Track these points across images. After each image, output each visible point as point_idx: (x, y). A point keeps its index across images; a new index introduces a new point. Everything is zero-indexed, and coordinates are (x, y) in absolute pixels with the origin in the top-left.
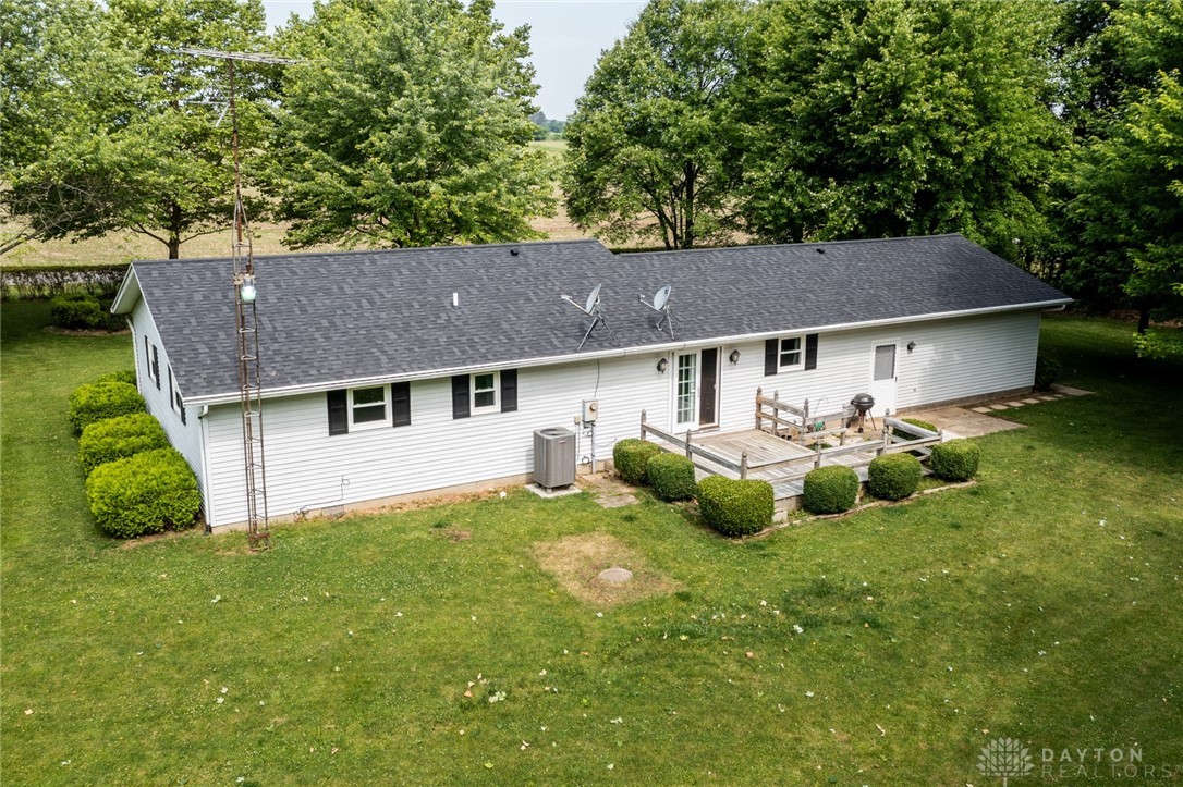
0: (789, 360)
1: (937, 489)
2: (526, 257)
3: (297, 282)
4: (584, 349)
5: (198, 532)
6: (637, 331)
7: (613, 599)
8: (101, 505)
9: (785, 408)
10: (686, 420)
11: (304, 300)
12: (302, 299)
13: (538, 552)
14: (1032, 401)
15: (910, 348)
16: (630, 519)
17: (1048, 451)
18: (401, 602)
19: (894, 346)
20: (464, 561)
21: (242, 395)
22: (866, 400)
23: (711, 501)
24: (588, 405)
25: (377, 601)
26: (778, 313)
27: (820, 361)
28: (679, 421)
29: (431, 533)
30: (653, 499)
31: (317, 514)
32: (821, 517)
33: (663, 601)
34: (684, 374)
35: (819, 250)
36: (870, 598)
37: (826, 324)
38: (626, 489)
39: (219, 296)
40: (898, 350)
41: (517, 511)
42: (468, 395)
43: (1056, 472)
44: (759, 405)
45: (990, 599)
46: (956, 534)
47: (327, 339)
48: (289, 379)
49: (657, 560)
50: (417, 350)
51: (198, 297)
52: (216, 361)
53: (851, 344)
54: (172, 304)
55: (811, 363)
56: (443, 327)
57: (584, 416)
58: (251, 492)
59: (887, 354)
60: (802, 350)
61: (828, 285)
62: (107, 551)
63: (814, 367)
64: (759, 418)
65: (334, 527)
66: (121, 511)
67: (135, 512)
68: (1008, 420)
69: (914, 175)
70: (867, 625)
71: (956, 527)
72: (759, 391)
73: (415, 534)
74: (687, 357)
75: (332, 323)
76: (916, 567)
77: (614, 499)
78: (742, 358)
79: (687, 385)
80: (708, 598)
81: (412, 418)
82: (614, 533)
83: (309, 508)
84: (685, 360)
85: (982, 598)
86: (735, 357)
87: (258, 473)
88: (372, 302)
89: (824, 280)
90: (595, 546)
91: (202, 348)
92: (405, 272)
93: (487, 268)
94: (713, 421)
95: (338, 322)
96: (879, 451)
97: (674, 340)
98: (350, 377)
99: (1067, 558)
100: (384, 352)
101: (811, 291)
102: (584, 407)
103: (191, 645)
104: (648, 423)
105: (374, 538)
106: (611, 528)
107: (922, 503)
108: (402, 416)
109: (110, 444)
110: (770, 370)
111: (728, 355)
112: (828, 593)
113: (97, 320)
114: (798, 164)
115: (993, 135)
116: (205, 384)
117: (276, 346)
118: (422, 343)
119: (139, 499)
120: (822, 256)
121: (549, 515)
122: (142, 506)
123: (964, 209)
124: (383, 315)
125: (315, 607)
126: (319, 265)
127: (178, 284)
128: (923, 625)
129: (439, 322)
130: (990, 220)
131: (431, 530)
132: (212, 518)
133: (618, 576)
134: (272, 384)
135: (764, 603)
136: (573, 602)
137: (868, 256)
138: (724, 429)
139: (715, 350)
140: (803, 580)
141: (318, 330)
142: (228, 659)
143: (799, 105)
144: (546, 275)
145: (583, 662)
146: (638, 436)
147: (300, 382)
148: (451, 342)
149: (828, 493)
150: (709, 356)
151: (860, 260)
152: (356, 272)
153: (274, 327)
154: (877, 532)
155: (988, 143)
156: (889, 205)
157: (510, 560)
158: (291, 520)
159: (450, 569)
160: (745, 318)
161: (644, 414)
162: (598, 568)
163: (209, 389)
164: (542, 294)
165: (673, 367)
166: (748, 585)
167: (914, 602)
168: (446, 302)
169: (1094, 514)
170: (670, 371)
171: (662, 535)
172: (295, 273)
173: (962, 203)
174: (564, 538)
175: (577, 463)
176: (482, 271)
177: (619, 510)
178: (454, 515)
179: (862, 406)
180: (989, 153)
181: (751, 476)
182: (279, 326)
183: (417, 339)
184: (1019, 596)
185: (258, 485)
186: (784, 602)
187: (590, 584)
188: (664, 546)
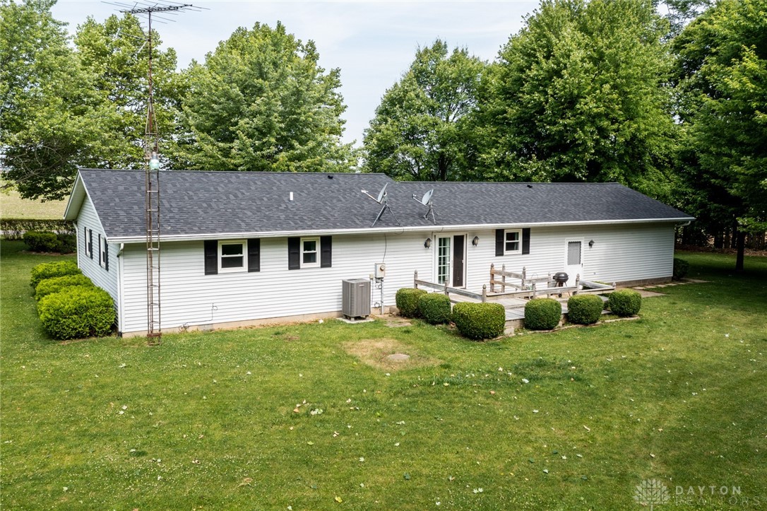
0: (511, 247)
1: (614, 320)
2: (338, 179)
3: (187, 184)
4: (376, 226)
5: (113, 337)
6: (411, 219)
7: (397, 368)
8: (47, 315)
9: (510, 275)
10: (444, 281)
13: (345, 346)
14: (672, 285)
15: (590, 244)
16: (407, 332)
17: (687, 304)
18: (250, 368)
19: (580, 242)
20: (294, 350)
21: (147, 238)
22: (563, 275)
23: (462, 315)
24: (379, 267)
25: (234, 367)
26: (504, 215)
27: (532, 249)
28: (440, 282)
29: (272, 337)
30: (423, 324)
31: (195, 329)
32: (537, 331)
33: (431, 369)
34: (442, 251)
35: (528, 186)
36: (574, 368)
37: (535, 222)
38: (403, 320)
39: (135, 188)
40: (583, 245)
41: (331, 329)
42: (298, 254)
43: (692, 314)
44: (492, 275)
45: (656, 369)
46: (629, 340)
47: (206, 213)
48: (179, 231)
49: (426, 350)
50: (265, 221)
51: (121, 188)
52: (131, 220)
53: (552, 239)
54: (104, 191)
55: (526, 250)
56: (282, 211)
57: (376, 274)
58: (150, 306)
59: (575, 247)
60: (520, 240)
61: (535, 203)
62: (50, 345)
63: (528, 253)
64: (492, 284)
65: (205, 335)
66: (61, 319)
67: (70, 320)
68: (657, 292)
69: (586, 150)
70: (572, 379)
71: (630, 337)
72: (492, 266)
73: (261, 338)
74: (445, 239)
75: (210, 206)
76: (604, 354)
77: (397, 324)
78: (479, 242)
79: (444, 258)
80: (462, 367)
81: (261, 267)
82: (396, 338)
83: (189, 324)
84: (443, 242)
85: (650, 368)
86: (476, 241)
87: (155, 290)
88: (236, 196)
89: (533, 201)
90: (383, 343)
91: (122, 213)
92: (259, 183)
93: (312, 184)
95: (214, 205)
96: (574, 293)
97: (435, 225)
98: (220, 232)
99: (706, 351)
100: (243, 221)
101: (525, 205)
102: (376, 268)
103: (103, 387)
104: (419, 279)
105: (233, 339)
106: (395, 336)
107: (604, 327)
108: (254, 265)
110: (499, 252)
111: (471, 240)
112: (545, 365)
113: (54, 245)
114: (512, 148)
115: (635, 126)
116: (122, 231)
117: (171, 215)
118: (269, 218)
119: (73, 311)
120: (531, 189)
121: (352, 330)
122: (75, 316)
124: (243, 203)
125: (191, 370)
126: (202, 177)
127: (108, 181)
128: (612, 380)
129: (280, 208)
130: (636, 182)
132: (122, 327)
133: (400, 357)
134: (168, 233)
135: (501, 369)
136: (368, 368)
137: (561, 191)
139: (462, 237)
140: (527, 359)
141: (199, 208)
142: (129, 393)
143: (512, 112)
145: (377, 396)
146: (412, 286)
147: (186, 233)
148: (287, 218)
149: (542, 314)
150: (459, 241)
151: (555, 192)
152: (226, 181)
153: (171, 205)
154: (575, 339)
156: (571, 171)
157: (325, 350)
158: (177, 331)
159: (284, 353)
160: (481, 216)
161: (416, 273)
162: (387, 354)
163: (125, 234)
164: (348, 198)
165: (435, 245)
166: (488, 361)
167: (604, 370)
168: (285, 199)
169: (721, 332)
170: (433, 247)
171: (430, 340)
172: (185, 180)
173: (618, 170)
174: (363, 340)
175: (371, 306)
176: (309, 185)
177: (400, 328)
178: (289, 330)
179: (559, 279)
180: (634, 137)
181: (490, 301)
183: (265, 216)
184: (676, 368)
185: (155, 300)
186: (515, 369)
187: (381, 361)
188: (431, 345)
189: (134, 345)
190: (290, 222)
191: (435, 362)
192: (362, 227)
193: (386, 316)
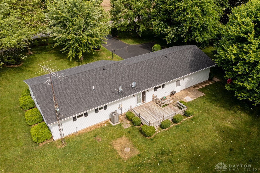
0: (159, 87)
1: (185, 119)
2: (106, 70)
3: (62, 87)
5: (52, 140)
6: (129, 90)
7: (127, 157)
9: (158, 99)
10: (139, 102)
11: (65, 92)
12: (64, 92)
13: (113, 144)
16: (129, 132)
18: (91, 160)
20: (101, 148)
21: (58, 122)
24: (120, 105)
25: (87, 160)
27: (165, 87)
28: (138, 103)
29: (94, 139)
30: (133, 125)
32: (164, 130)
33: (135, 157)
35: (166, 57)
36: (171, 154)
37: (166, 81)
38: (128, 122)
40: (181, 80)
41: (109, 130)
43: (208, 111)
44: (153, 97)
45: (191, 153)
46: (188, 133)
47: (71, 103)
48: (66, 116)
50: (88, 103)
51: (44, 95)
52: (51, 113)
54: (40, 97)
55: (163, 87)
56: (92, 96)
57: (120, 107)
58: (61, 133)
59: (179, 81)
61: (167, 69)
64: (153, 99)
65: (76, 137)
68: (202, 92)
70: (170, 162)
71: (188, 131)
72: (153, 94)
73: (91, 139)
75: (71, 98)
76: (180, 144)
77: (126, 125)
80: (143, 156)
81: (88, 115)
82: (127, 137)
83: (71, 133)
85: (190, 153)
86: (148, 91)
88: (78, 90)
89: (166, 67)
90: (123, 141)
91: (48, 110)
92: (83, 80)
93: (99, 75)
94: (144, 101)
97: (136, 92)
98: (77, 114)
99: (206, 140)
100: (82, 105)
101: (164, 71)
105: (84, 141)
106: (126, 135)
107: (182, 123)
108: (86, 116)
110: (155, 90)
112: (164, 153)
116: (51, 120)
118: (88, 101)
120: (166, 59)
121: (115, 132)
123: (198, 34)
124: (80, 94)
125: (77, 163)
127: (40, 91)
129: (91, 94)
131: (94, 138)
132: (54, 138)
133: (128, 150)
134: (63, 118)
135: (153, 157)
136: (120, 158)
137: (176, 57)
138: (146, 102)
140: (160, 149)
141: (69, 101)
144: (110, 75)
147: (68, 117)
148: (94, 100)
150: (143, 93)
151: (174, 58)
152: (73, 81)
153: (60, 101)
154: (173, 133)
157: (109, 146)
158: (68, 136)
159: (99, 150)
160: (150, 82)
161: (131, 106)
162: (124, 148)
164: (110, 82)
165: (136, 95)
166: (150, 151)
167: (179, 154)
168: (92, 87)
169: (213, 126)
171: (135, 137)
172: (61, 83)
174: (118, 139)
176: (98, 76)
177: (127, 129)
178: (98, 133)
179: (173, 93)
181: (151, 125)
182: (61, 101)
186: (156, 156)
187: (123, 153)
188: (136, 140)
189: (59, 146)
190: (95, 102)
191: (137, 152)
192: (115, 100)
193: (123, 117)
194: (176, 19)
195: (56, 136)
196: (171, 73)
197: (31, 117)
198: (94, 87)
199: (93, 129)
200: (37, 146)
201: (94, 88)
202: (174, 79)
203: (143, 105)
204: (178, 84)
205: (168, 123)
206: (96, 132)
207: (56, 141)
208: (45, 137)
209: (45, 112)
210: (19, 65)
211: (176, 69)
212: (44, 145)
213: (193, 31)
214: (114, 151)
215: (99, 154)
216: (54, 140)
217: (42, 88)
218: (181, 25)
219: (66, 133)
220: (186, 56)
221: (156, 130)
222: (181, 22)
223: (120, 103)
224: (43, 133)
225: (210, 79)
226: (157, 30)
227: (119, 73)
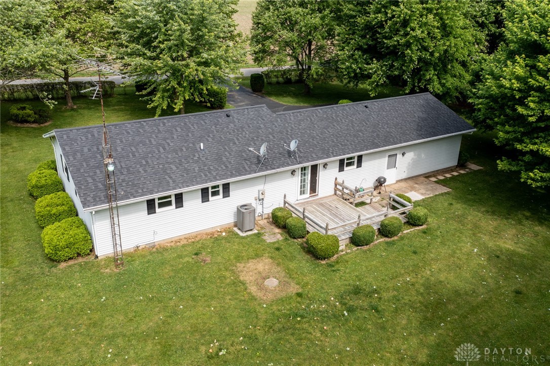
0: (349, 164)
1: (409, 231)
2: (233, 117)
3: (130, 139)
4: (259, 171)
5: (92, 258)
6: (283, 159)
7: (270, 296)
8: (49, 250)
9: (347, 189)
10: (304, 193)
11: (134, 149)
12: (133, 148)
13: (239, 269)
14: (455, 174)
15: (403, 154)
16: (278, 249)
17: (458, 206)
18: (182, 299)
19: (396, 154)
20: (208, 276)
21: (109, 205)
22: (382, 180)
24: (261, 192)
25: (171, 299)
26: (345, 145)
27: (363, 164)
28: (301, 194)
29: (193, 259)
30: (288, 237)
31: (144, 247)
32: (359, 248)
33: (291, 298)
34: (303, 175)
35: (365, 106)
36: (376, 295)
37: (367, 150)
38: (277, 230)
39: (95, 149)
40: (398, 155)
41: (230, 244)
42: (208, 192)
43: (460, 219)
44: (336, 185)
45: (425, 295)
46: (414, 257)
47: (145, 171)
48: (130, 196)
49: (289, 273)
50: (185, 175)
51: (86, 150)
52: (96, 187)
54: (74, 154)
55: (359, 165)
56: (197, 162)
57: (259, 197)
58: (115, 245)
59: (393, 158)
60: (356, 160)
61: (368, 127)
62: (53, 269)
63: (361, 167)
64: (335, 191)
65: (151, 254)
68: (444, 186)
70: (373, 311)
71: (415, 253)
72: (336, 179)
73: (186, 259)
74: (305, 168)
75: (147, 162)
76: (396, 277)
77: (272, 236)
78: (329, 166)
79: (304, 179)
80: (309, 296)
81: (184, 205)
82: (271, 258)
83: (140, 245)
84: (304, 170)
85: (422, 294)
86: (326, 166)
88: (164, 149)
89: (366, 124)
90: (263, 265)
91: (90, 180)
92: (179, 130)
93: (216, 125)
94: (315, 193)
95: (150, 161)
96: (385, 216)
97: (299, 164)
98: (157, 193)
99: (458, 271)
100: (171, 178)
101: (361, 131)
102: (259, 193)
103: (95, 325)
104: (287, 200)
105: (169, 262)
106: (270, 255)
107: (402, 238)
108: (179, 204)
109: (49, 211)
110: (341, 169)
111: (323, 167)
112: (359, 292)
113: (33, 119)
114: (359, 48)
116: (93, 201)
117: (122, 177)
118: (187, 171)
120: (367, 110)
121: (244, 247)
123: (433, 75)
124: (170, 156)
125: (146, 303)
126: (139, 127)
129: (195, 158)
131: (193, 257)
132: (98, 252)
133: (272, 283)
134: (122, 199)
135: (332, 299)
136: (253, 298)
137: (388, 108)
138: (320, 196)
140: (349, 285)
142: (111, 332)
144: (242, 128)
145: (257, 332)
147: (135, 197)
148: (200, 170)
149: (362, 239)
150: (314, 168)
151: (384, 111)
153: (121, 166)
154: (382, 256)
155: (445, 48)
157: (228, 274)
158: (132, 250)
159: (202, 280)
160: (330, 148)
161: (285, 196)
162: (264, 279)
163: (94, 203)
164: (240, 139)
165: (298, 172)
166: (326, 287)
167: (394, 297)
168: (198, 146)
169: (473, 246)
170: (297, 174)
171: (292, 258)
172: (128, 133)
174: (250, 261)
176: (213, 127)
177: (274, 243)
178: (203, 247)
179: (380, 182)
181: (330, 233)
182: (123, 165)
184: (437, 293)
186: (341, 298)
187: (261, 287)
188: (292, 265)
189: (107, 269)
190: (202, 174)
191: (294, 289)
192: (250, 174)
193: (265, 221)
194: (389, 41)
195: (103, 247)
196: (378, 135)
197: (48, 208)
198: (202, 144)
199: (193, 240)
200: (53, 267)
201: (202, 148)
202: (382, 147)
203: (313, 200)
204: (392, 165)
205: (369, 232)
206: (200, 245)
207: (101, 260)
208: (76, 246)
209: (82, 183)
210: (42, 123)
211: (388, 130)
212: (70, 266)
213: (424, 68)
214: (238, 284)
215: (203, 287)
216: (97, 257)
217: (83, 138)
218: (400, 53)
219: (128, 244)
220: (409, 109)
221: (340, 248)
222: (399, 49)
223: (260, 187)
224: (72, 237)
225: (461, 164)
226: (348, 68)
227: (262, 126)
